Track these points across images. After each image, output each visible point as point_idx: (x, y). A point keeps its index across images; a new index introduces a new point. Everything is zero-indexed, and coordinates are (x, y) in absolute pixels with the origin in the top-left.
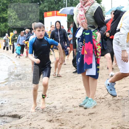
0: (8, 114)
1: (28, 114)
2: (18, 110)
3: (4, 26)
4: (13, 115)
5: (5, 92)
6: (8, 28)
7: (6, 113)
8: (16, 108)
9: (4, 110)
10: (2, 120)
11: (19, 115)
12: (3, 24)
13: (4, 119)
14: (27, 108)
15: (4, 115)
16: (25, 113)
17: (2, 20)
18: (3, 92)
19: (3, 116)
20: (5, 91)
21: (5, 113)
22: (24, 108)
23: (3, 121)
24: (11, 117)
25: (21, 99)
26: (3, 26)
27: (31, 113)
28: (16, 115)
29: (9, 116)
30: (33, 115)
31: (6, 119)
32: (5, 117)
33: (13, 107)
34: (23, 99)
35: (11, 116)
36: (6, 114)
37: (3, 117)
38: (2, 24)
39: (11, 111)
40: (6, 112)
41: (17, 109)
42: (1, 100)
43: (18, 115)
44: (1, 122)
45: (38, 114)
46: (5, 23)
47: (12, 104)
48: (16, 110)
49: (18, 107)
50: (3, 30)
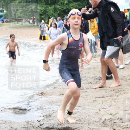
0: (58, 127)
3: (53, 10)
4: (64, 128)
6: (57, 12)
11: (73, 128)
12: (51, 7)
14: (82, 120)
15: (52, 127)
17: (50, 2)
18: (51, 98)
19: (51, 129)
21: (54, 124)
22: (79, 119)
26: (51, 10)
28: (69, 128)
34: (78, 108)
38: (49, 7)
42: (49, 108)
43: (71, 128)
46: (54, 6)
50: (51, 15)
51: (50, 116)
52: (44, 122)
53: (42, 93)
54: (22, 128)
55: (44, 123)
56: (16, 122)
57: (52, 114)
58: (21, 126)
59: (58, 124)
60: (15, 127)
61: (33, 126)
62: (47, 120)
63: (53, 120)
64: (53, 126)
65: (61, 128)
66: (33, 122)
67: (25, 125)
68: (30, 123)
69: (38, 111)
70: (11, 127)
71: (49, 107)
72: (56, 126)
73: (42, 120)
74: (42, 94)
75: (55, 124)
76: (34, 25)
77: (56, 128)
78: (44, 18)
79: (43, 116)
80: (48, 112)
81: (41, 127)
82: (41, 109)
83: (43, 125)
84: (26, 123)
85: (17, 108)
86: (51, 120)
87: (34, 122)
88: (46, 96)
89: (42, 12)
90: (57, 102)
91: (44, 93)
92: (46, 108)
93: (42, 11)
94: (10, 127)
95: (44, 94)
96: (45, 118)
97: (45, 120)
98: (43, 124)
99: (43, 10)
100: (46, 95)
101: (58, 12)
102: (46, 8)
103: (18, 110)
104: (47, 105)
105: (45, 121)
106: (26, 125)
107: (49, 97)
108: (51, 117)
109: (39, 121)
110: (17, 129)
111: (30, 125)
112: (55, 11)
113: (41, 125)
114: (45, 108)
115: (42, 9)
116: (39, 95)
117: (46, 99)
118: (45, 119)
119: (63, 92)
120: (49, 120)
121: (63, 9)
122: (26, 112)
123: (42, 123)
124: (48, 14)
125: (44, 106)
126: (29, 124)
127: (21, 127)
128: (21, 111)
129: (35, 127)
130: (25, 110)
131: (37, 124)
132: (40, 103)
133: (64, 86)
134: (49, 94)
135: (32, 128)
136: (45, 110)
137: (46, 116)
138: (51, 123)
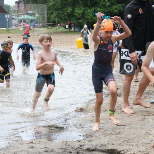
0: (102, 148)
1: (132, 149)
2: (116, 143)
3: (93, 13)
4: (108, 150)
5: (94, 115)
7: (99, 146)
8: (113, 139)
9: (95, 142)
11: (119, 150)
12: (90, 9)
14: (130, 141)
15: (95, 149)
16: (127, 147)
17: (89, 4)
18: (92, 115)
19: (93, 150)
21: (97, 145)
22: (125, 140)
24: (106, 152)
25: (120, 126)
27: (138, 149)
28: (114, 150)
29: (103, 151)
30: (140, 151)
32: (97, 153)
33: (108, 138)
34: (124, 127)
35: (106, 151)
36: (98, 148)
37: (94, 152)
38: (88, 10)
39: (105, 144)
41: (115, 140)
42: (90, 127)
43: (116, 150)
45: (148, 150)
46: (94, 8)
47: (106, 133)
48: (114, 142)
49: (117, 137)
50: (90, 19)
51: (91, 136)
52: (85, 142)
53: (82, 109)
54: (60, 149)
55: (84, 143)
57: (93, 134)
58: (58, 147)
59: (100, 146)
60: (51, 148)
61: (72, 147)
62: (88, 140)
63: (95, 140)
64: (95, 148)
65: (105, 150)
66: (71, 142)
67: (62, 146)
68: (68, 143)
69: (77, 130)
70: (47, 148)
71: (90, 125)
73: (82, 141)
75: (98, 145)
76: (70, 30)
78: (82, 22)
79: (83, 136)
80: (89, 132)
82: (81, 128)
83: (83, 145)
84: (64, 144)
85: (52, 126)
86: (93, 140)
87: (73, 142)
89: (80, 16)
91: (84, 109)
92: (87, 126)
93: (79, 14)
94: (45, 148)
95: (83, 110)
96: (85, 138)
97: (86, 141)
99: (81, 13)
100: (86, 111)
102: (85, 11)
103: (54, 129)
104: (87, 123)
105: (86, 142)
106: (64, 146)
107: (90, 114)
108: (92, 136)
109: (79, 142)
110: (54, 150)
113: (81, 146)
114: (85, 126)
115: (80, 12)
116: (77, 111)
117: (85, 116)
118: (85, 139)
119: (106, 108)
120: (91, 140)
122: (63, 130)
124: (86, 18)
125: (84, 124)
126: (68, 145)
127: (58, 148)
128: (58, 130)
129: (75, 148)
130: (62, 128)
131: (77, 145)
132: (79, 121)
133: (107, 102)
134: (89, 110)
135: (71, 149)
136: (85, 129)
137: (86, 136)
138: (93, 144)
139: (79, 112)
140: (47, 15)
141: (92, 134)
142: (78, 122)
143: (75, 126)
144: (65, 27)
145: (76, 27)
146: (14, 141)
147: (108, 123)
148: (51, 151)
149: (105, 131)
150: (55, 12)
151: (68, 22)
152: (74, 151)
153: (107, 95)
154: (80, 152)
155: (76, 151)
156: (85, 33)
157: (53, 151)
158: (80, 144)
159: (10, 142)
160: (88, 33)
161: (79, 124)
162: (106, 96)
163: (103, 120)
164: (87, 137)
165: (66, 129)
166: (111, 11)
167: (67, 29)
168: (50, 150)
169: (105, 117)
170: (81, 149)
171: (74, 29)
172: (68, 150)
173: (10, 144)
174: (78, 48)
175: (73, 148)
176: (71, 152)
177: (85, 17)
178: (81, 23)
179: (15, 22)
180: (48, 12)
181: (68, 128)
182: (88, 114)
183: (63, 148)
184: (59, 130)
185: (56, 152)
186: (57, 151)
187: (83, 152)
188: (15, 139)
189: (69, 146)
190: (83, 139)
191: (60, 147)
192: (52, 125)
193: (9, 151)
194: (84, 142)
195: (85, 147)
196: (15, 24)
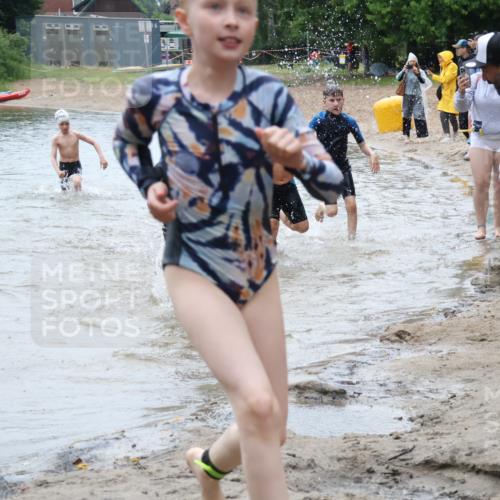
0: (472, 461)
5: (445, 352)
7: (462, 453)
9: (449, 439)
10: (441, 484)
13: (453, 480)
15: (449, 461)
18: (437, 352)
19: (444, 466)
20: (445, 348)
21: (455, 451)
23: (447, 491)
24: (486, 473)
29: (476, 470)
31: (463, 482)
32: (457, 475)
35: (488, 469)
36: (462, 458)
37: (448, 473)
40: (458, 446)
42: (431, 391)
44: (437, 494)
50: (419, 35)
51: (436, 420)
52: (416, 440)
53: (403, 331)
54: (336, 462)
55: (416, 443)
56: (310, 437)
57: (443, 413)
58: (329, 454)
59: (468, 452)
60: (306, 457)
61: (375, 456)
62: (427, 434)
63: (449, 434)
64: (452, 458)
65: (484, 466)
66: (371, 440)
67: (344, 451)
68: (363, 442)
69: (390, 400)
70: (294, 456)
71: (432, 387)
72: (464, 459)
73: (406, 435)
74: (401, 336)
75: (459, 450)
77: (463, 464)
78: (394, 45)
79: (411, 420)
80: (428, 406)
81: (404, 460)
82: (401, 395)
83: (411, 451)
84: (350, 444)
85: (309, 388)
86: (442, 434)
87: (380, 439)
88: (417, 344)
89: (384, 23)
90: (460, 369)
91: (409, 334)
92: (421, 389)
93: (383, 17)
94: (290, 455)
95: (408, 338)
96: (418, 426)
97: (419, 435)
98: (414, 447)
99: (388, 13)
100: (416, 341)
101: (449, 22)
102: (402, 6)
103: (315, 395)
104: (422, 379)
105: (419, 438)
106: (348, 452)
107: (429, 348)
108: (440, 422)
109: (397, 438)
110: (317, 462)
111: (365, 449)
112: (434, 17)
113: (405, 452)
114: (414, 389)
115: (384, 12)
116: (388, 339)
117: (416, 355)
118: (418, 431)
119: (484, 332)
120: (437, 434)
121: (465, 7)
122: (343, 401)
123: (409, 445)
124: (407, 31)
125: (413, 383)
126: (361, 447)
127: (331, 458)
128: (326, 399)
129: (384, 459)
130: (341, 393)
131: (390, 449)
132: (395, 371)
133: (486, 309)
134: (428, 337)
135: (373, 461)
136: (415, 397)
137: (421, 420)
138: (444, 447)
139: (393, 342)
140: (276, 23)
141: (439, 413)
142: (391, 375)
143: (383, 388)
144: (336, 61)
145: (373, 62)
146: (190, 431)
147: (490, 378)
148: (309, 466)
149: (482, 405)
150: (300, 10)
151: (346, 44)
152: (383, 469)
153: (484, 289)
154: (402, 470)
155: (387, 468)
156: (411, 81)
157: (316, 465)
158: (400, 447)
159: (176, 434)
160: (422, 81)
161: (395, 380)
162: (483, 292)
163: (474, 369)
164: (422, 425)
165: (353, 397)
166: (491, 7)
167: (343, 66)
168: (305, 464)
169: (482, 361)
170: (404, 463)
171: (367, 68)
172: (364, 463)
173: (177, 441)
174: (383, 131)
175: (377, 457)
176: (373, 472)
177: (403, 27)
178: (388, 46)
179: (172, 45)
180: (279, 12)
181: (359, 394)
182: (422, 350)
183: (345, 459)
184: (331, 399)
185: (323, 469)
186: (326, 468)
187: (411, 471)
188: (190, 425)
189: (368, 453)
190: (409, 429)
191: (335, 453)
192: (309, 383)
193: (174, 462)
194: (413, 438)
195: (419, 456)
196: (170, 53)
